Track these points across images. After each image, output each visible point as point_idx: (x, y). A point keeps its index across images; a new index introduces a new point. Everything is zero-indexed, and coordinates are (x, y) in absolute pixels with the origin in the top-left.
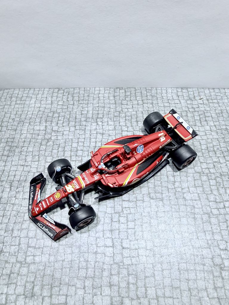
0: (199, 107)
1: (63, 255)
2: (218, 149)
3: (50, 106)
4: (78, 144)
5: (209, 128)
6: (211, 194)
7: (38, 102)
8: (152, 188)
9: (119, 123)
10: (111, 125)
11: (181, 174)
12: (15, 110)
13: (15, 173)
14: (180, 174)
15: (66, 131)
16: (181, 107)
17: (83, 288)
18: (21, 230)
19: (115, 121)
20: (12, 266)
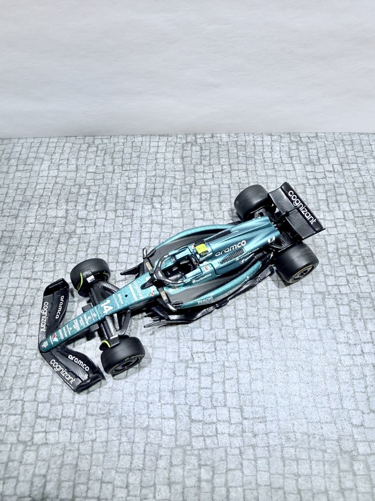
0: (325, 178)
1: (93, 431)
2: (355, 251)
3: (73, 174)
4: (120, 241)
5: (342, 214)
6: (340, 330)
7: (53, 168)
8: (242, 319)
9: (190, 205)
10: (176, 209)
11: (291, 295)
12: (15, 181)
13: (16, 291)
14: (289, 295)
15: (101, 218)
16: (295, 177)
17: (125, 487)
18: (25, 388)
19: (183, 202)
20: (11, 449)
